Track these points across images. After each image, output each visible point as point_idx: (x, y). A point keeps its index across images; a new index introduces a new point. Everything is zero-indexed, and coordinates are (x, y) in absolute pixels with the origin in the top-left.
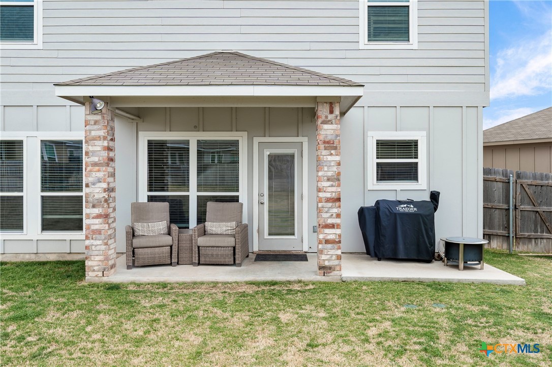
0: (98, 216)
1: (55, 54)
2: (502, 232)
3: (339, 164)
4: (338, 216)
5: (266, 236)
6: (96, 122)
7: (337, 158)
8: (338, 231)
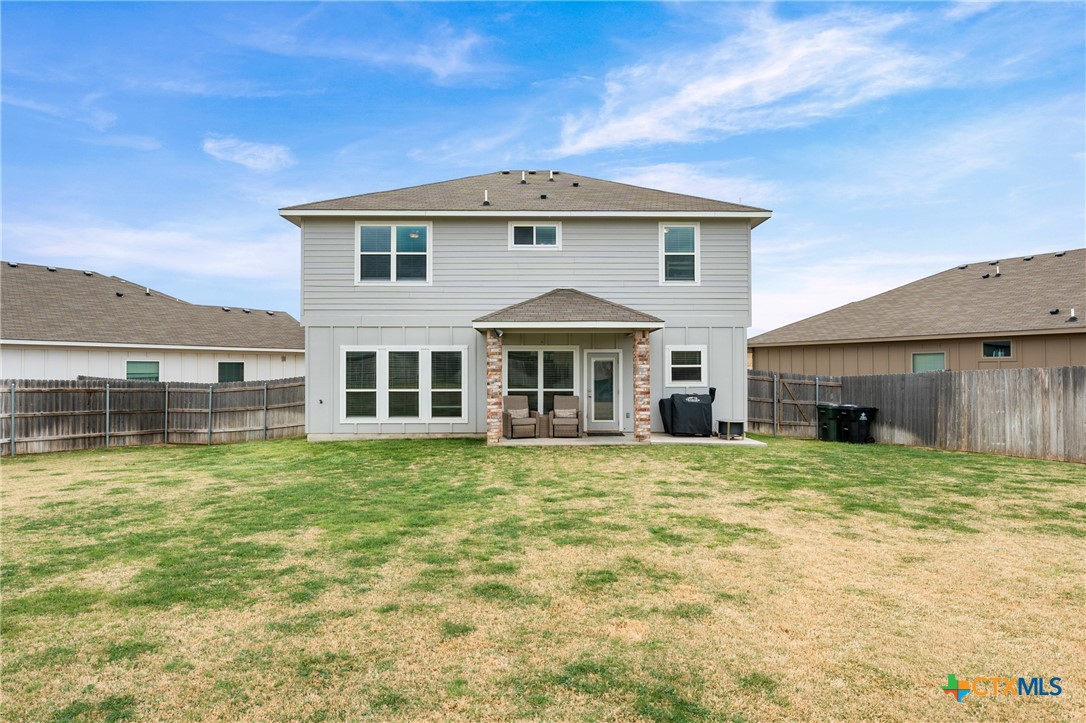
0: (495, 404)
1: (441, 289)
2: (768, 420)
3: (649, 370)
4: (648, 403)
5: (593, 420)
6: (494, 344)
7: (648, 366)
8: (648, 413)
